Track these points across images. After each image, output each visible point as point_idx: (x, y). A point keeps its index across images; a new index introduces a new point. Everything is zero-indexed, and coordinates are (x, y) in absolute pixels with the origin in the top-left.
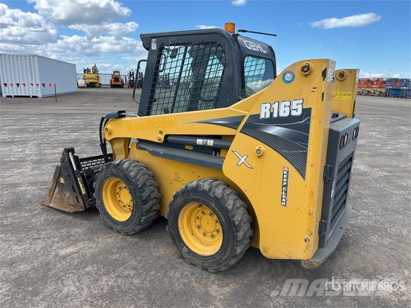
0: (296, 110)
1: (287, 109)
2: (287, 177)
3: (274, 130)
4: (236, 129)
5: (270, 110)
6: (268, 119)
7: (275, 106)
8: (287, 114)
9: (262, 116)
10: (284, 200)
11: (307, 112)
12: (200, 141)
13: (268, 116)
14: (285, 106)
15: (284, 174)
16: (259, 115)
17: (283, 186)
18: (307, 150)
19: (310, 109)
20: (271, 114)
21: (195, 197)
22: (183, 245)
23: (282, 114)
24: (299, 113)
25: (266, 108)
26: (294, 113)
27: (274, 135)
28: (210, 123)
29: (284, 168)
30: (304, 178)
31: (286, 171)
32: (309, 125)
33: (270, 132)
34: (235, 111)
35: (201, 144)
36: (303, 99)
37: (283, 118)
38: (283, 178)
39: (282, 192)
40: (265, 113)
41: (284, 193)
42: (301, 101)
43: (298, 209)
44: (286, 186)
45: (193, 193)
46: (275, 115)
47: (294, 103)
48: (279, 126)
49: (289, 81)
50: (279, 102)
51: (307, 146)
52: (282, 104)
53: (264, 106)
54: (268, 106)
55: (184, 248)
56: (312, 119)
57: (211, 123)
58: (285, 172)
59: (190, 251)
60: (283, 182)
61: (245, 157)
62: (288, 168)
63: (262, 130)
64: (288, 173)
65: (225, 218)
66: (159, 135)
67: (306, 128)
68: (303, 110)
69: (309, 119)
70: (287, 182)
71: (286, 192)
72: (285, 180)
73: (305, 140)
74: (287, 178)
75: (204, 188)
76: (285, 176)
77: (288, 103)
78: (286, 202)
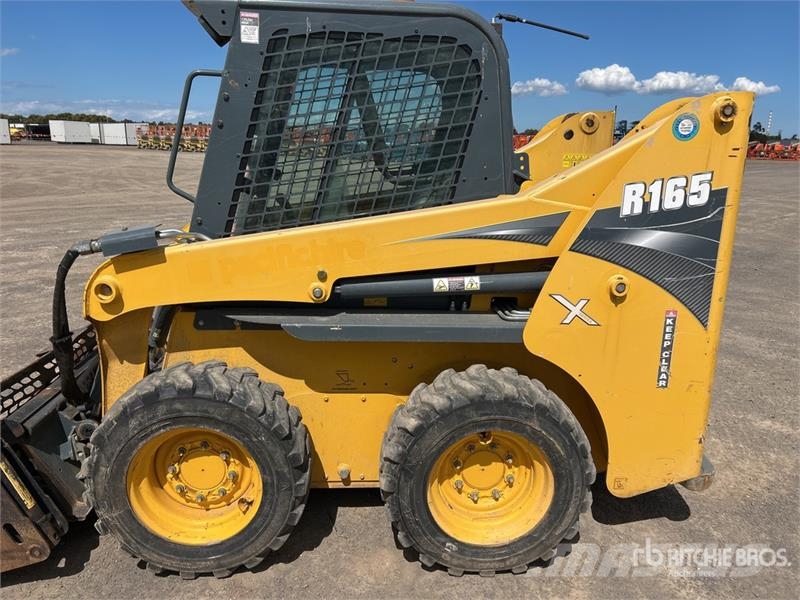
0: (698, 194)
1: (680, 194)
2: (673, 330)
3: (650, 239)
4: (546, 245)
5: (642, 197)
6: (638, 216)
7: (655, 188)
8: (678, 204)
9: (626, 211)
10: (664, 376)
11: (718, 197)
12: (441, 284)
13: (638, 210)
14: (676, 188)
15: (666, 326)
16: (618, 210)
17: (663, 349)
18: (714, 271)
19: (726, 190)
20: (646, 205)
21: (484, 418)
22: (442, 540)
23: (668, 205)
24: (704, 199)
25: (634, 193)
26: (693, 201)
27: (649, 249)
28: (475, 237)
29: (668, 312)
30: (705, 326)
31: (670, 318)
32: (721, 221)
33: (640, 245)
34: (544, 205)
35: (446, 288)
36: (712, 173)
37: (671, 212)
38: (665, 333)
39: (661, 360)
40: (633, 203)
41: (664, 363)
42: (709, 176)
43: (691, 386)
44: (669, 348)
45: (477, 410)
46: (654, 207)
47: (695, 180)
48: (662, 229)
49: (685, 136)
50: (663, 180)
51: (714, 264)
52: (670, 184)
53: (629, 189)
54: (640, 188)
55: (448, 544)
56: (727, 209)
57: (480, 237)
58: (669, 321)
59: (463, 547)
60: (664, 340)
61: (583, 303)
62: (675, 312)
63: (623, 242)
64: (674, 322)
65: (564, 446)
66: (318, 284)
67: (715, 229)
68: (712, 193)
69: (722, 211)
70: (671, 341)
71: (668, 360)
72: (667, 337)
73: (712, 251)
74: (672, 333)
75: (506, 392)
76: (668, 329)
77: (682, 182)
78: (667, 380)
